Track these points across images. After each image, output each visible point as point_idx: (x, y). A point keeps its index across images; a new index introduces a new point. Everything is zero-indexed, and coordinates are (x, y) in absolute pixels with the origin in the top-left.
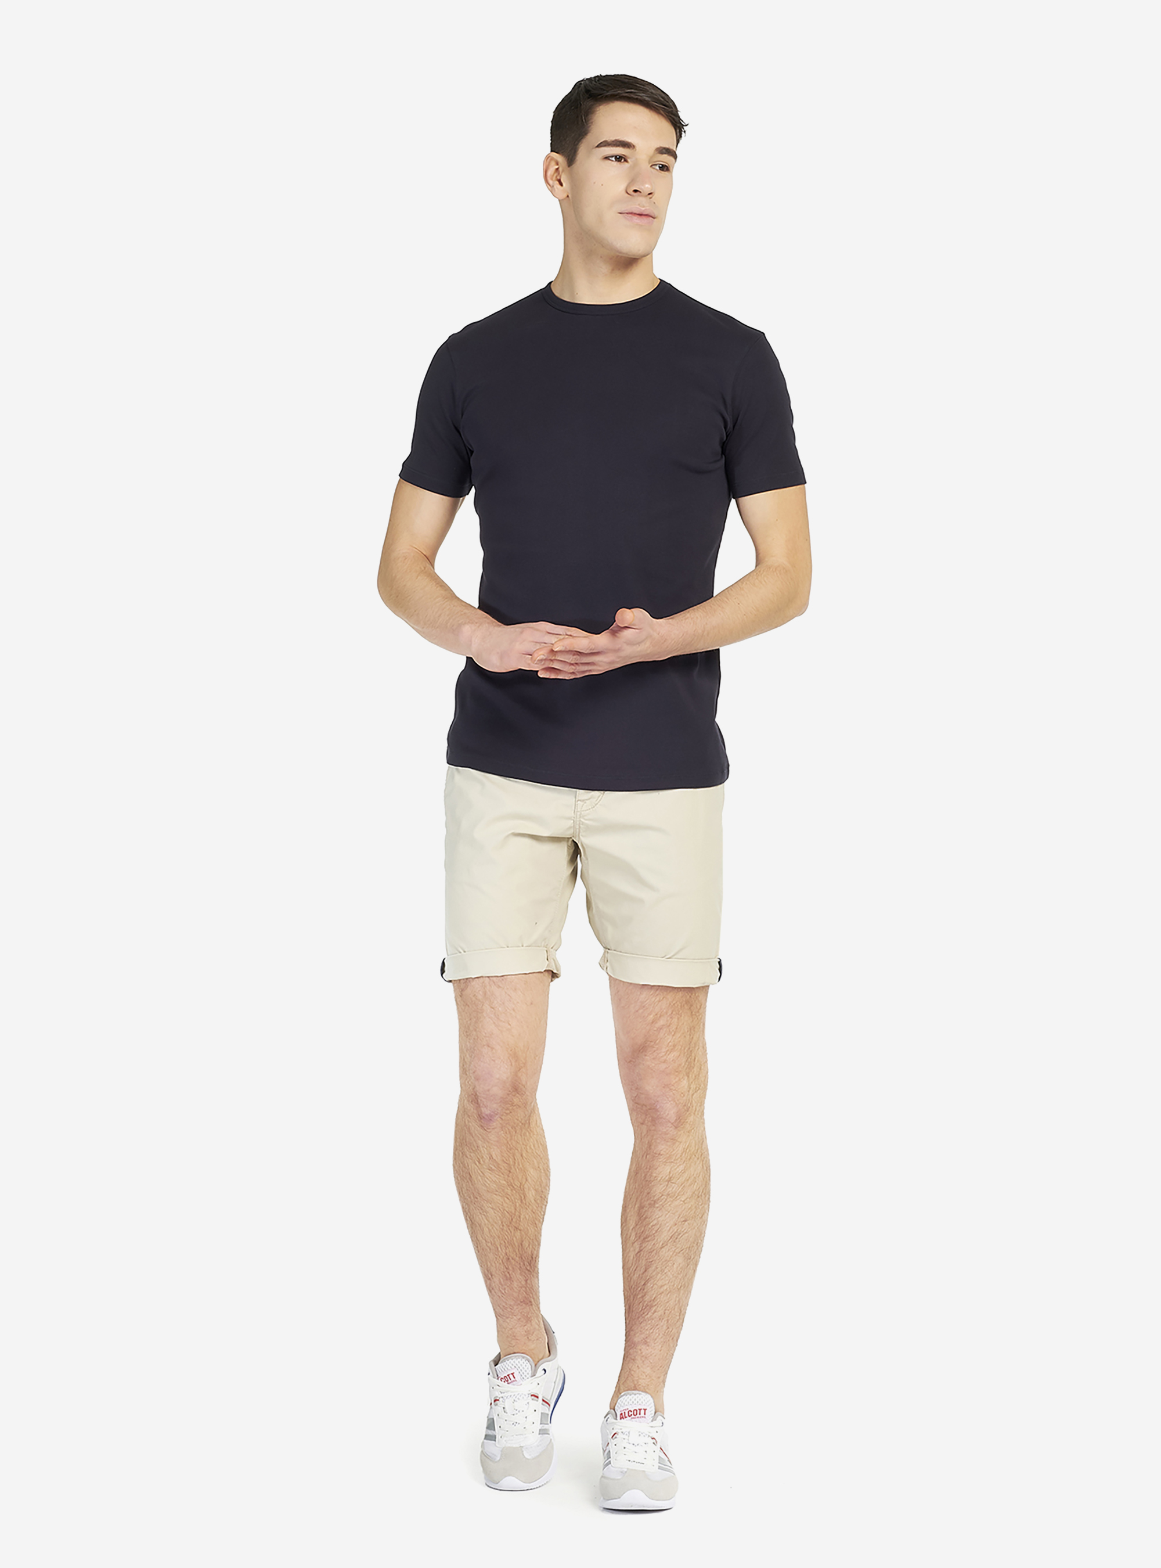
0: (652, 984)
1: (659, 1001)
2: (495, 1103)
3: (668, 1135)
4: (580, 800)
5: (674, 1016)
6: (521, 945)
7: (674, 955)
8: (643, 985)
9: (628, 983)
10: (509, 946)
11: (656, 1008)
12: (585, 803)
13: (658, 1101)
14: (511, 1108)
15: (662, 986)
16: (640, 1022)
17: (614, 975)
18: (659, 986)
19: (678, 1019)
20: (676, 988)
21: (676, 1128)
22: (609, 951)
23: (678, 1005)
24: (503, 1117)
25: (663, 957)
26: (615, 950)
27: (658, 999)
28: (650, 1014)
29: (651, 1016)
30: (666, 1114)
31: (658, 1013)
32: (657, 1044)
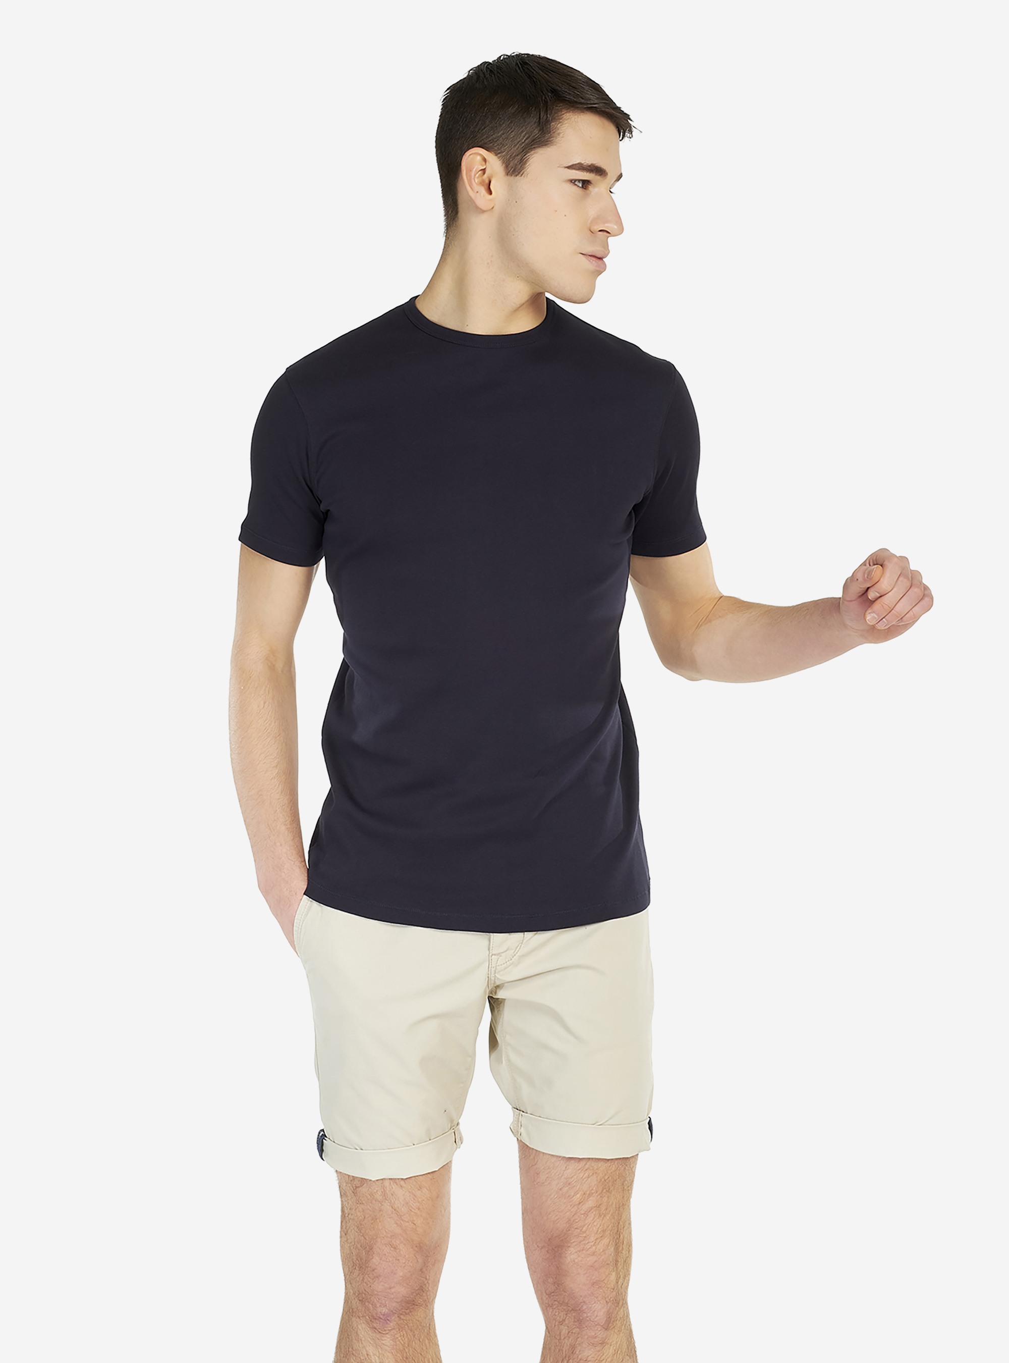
0: (581, 1157)
1: (589, 1177)
2: (396, 1302)
3: (597, 1339)
4: (495, 955)
5: (604, 1194)
6: (428, 1140)
7: (606, 1122)
8: (570, 1158)
9: (550, 1155)
10: (415, 1144)
11: (585, 1185)
12: (501, 956)
13: (584, 1302)
14: (411, 1307)
15: (592, 1159)
16: (565, 1203)
17: (529, 1144)
18: (589, 1159)
19: (608, 1197)
20: (608, 1160)
21: (606, 1329)
22: (523, 1113)
23: (609, 1181)
24: (402, 1317)
25: (594, 1124)
26: (531, 1114)
27: (586, 1175)
28: (576, 1194)
29: (578, 1196)
30: (595, 1315)
31: (586, 1191)
32: (585, 1232)
